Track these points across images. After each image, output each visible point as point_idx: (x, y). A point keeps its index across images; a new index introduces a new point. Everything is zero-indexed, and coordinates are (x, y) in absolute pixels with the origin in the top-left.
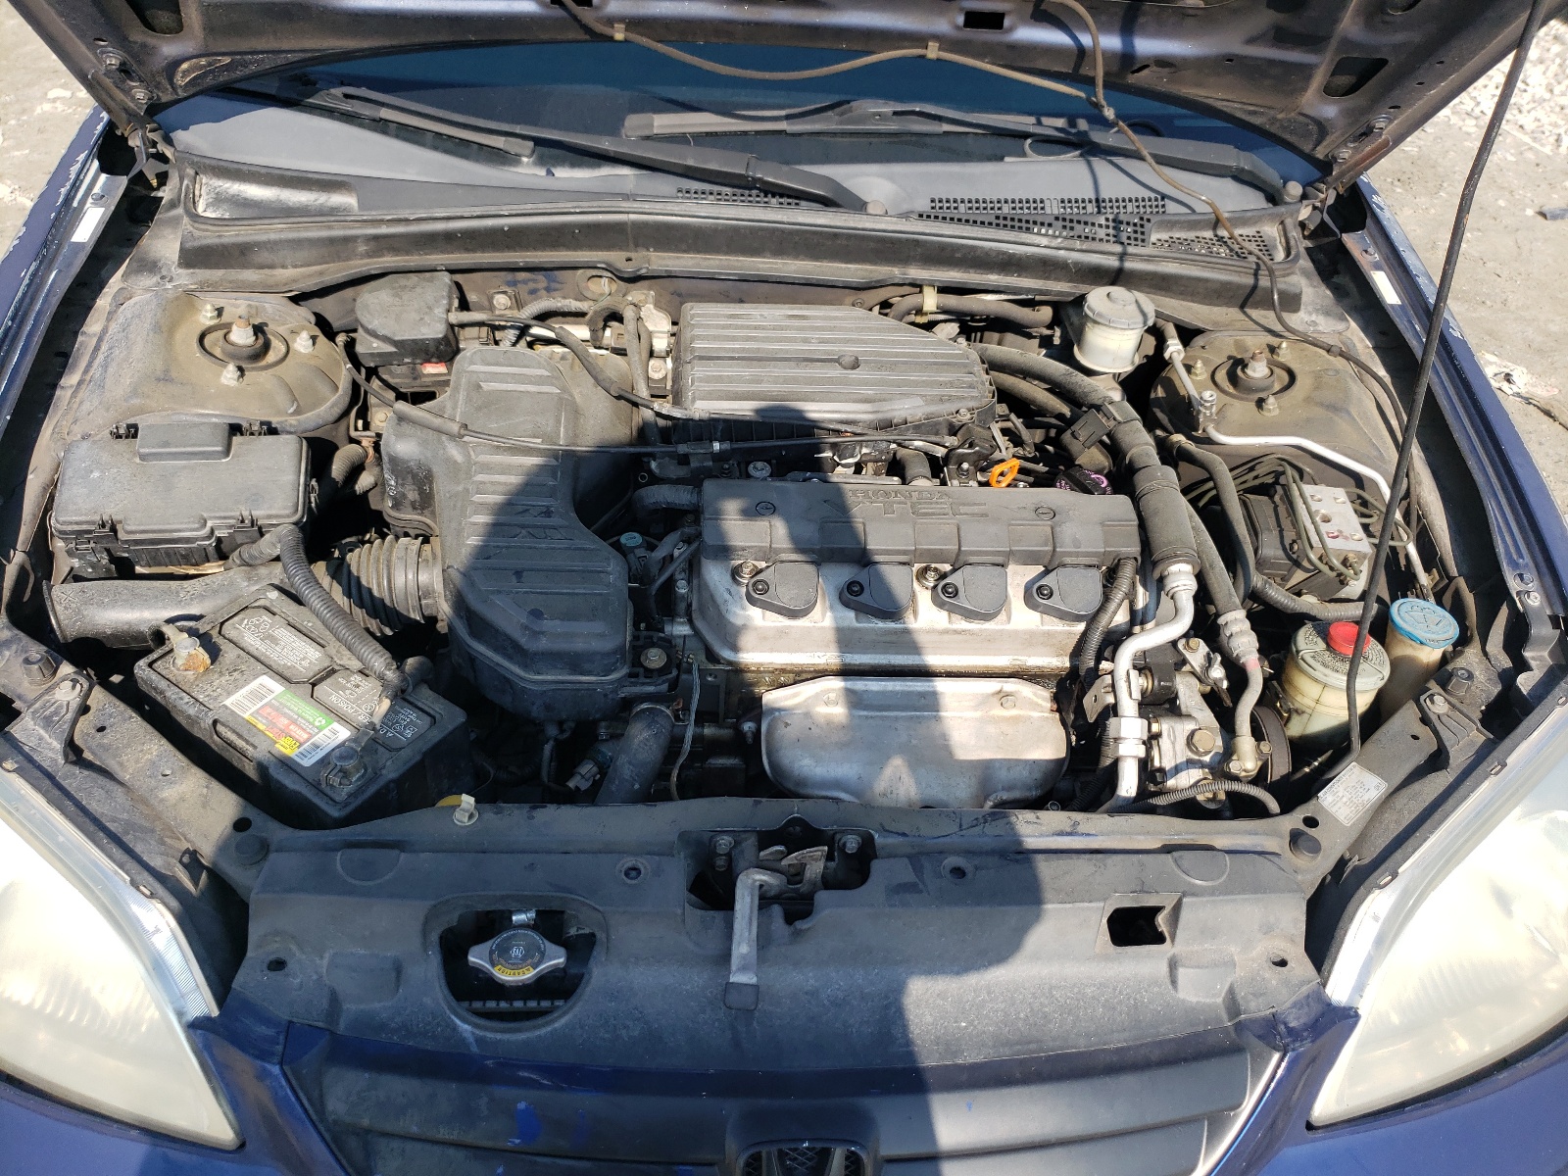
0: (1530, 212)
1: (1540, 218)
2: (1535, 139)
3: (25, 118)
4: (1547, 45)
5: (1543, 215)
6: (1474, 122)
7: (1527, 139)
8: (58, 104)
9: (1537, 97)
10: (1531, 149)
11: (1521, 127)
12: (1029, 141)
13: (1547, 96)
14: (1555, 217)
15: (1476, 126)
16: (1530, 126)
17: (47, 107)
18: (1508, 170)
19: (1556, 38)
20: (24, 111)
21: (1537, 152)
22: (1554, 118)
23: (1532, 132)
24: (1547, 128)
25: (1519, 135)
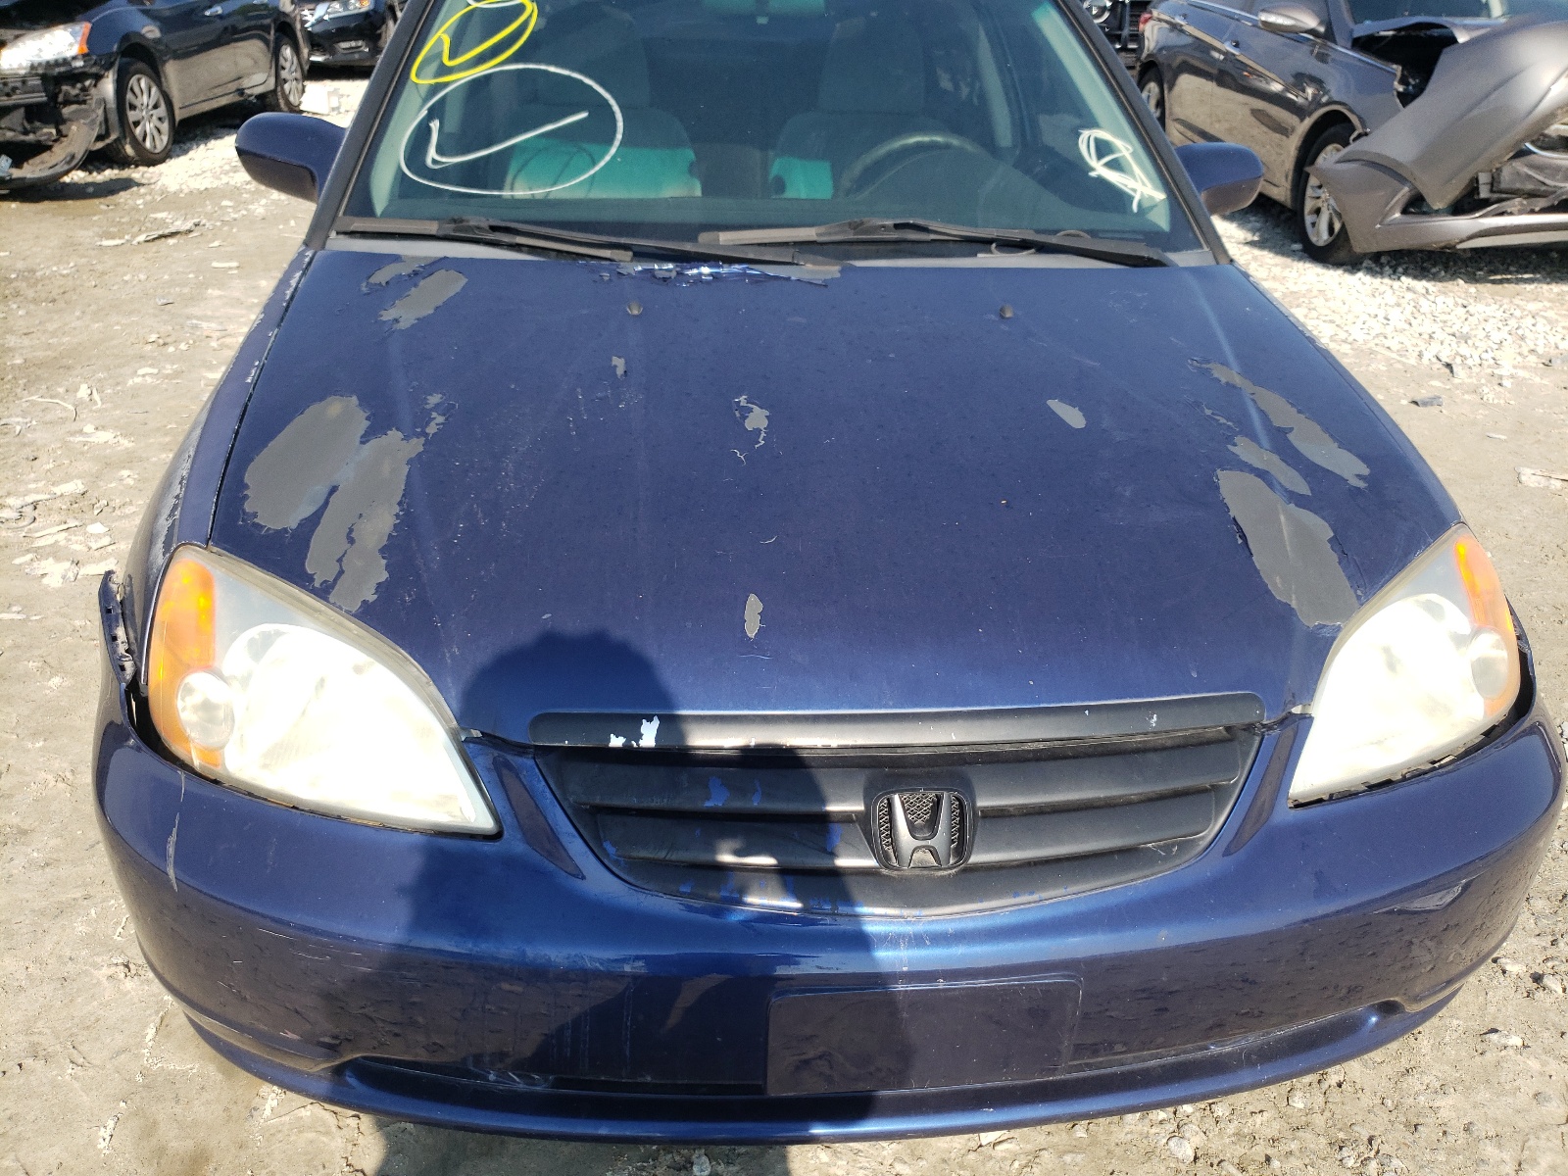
0: (1404, 402)
1: (1414, 406)
2: (1401, 356)
3: (119, 388)
4: (1402, 294)
5: (1416, 403)
6: (1349, 346)
7: (1394, 355)
8: (147, 378)
9: (1398, 328)
10: (1399, 362)
11: (1388, 348)
12: (994, 245)
13: (1407, 326)
14: (1425, 404)
15: (1352, 349)
16: (1395, 346)
17: (138, 380)
18: (1382, 376)
19: (1408, 289)
20: (118, 384)
21: (1404, 364)
22: (1414, 341)
23: (1398, 351)
24: (1410, 349)
25: (1388, 353)
